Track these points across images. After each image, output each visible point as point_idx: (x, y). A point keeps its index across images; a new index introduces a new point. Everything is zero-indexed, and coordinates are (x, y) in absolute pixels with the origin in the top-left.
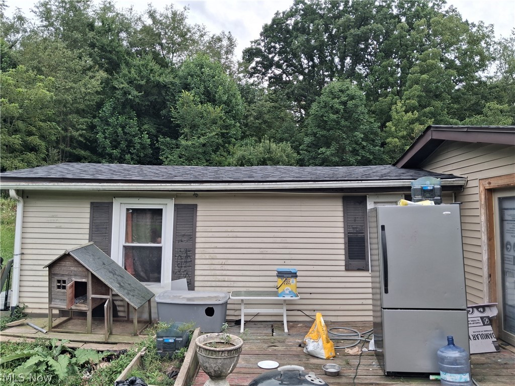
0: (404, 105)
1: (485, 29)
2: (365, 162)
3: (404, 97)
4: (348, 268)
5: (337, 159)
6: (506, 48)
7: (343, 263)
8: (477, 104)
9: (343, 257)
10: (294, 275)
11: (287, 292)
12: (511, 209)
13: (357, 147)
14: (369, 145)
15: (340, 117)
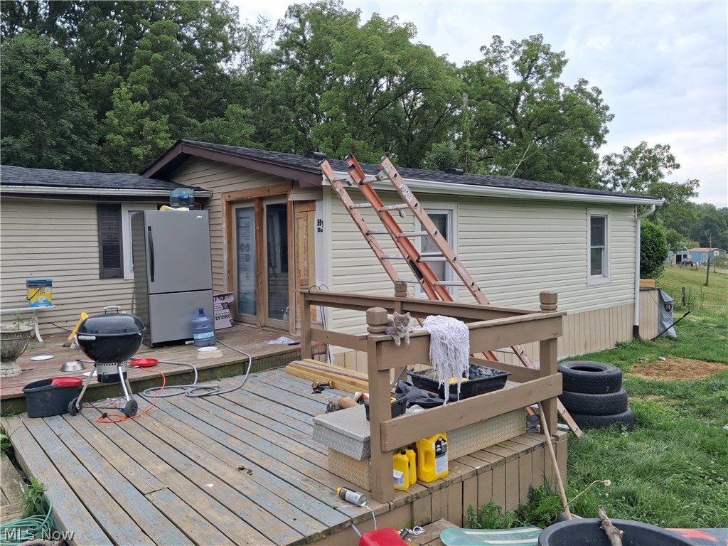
0: (131, 90)
1: (229, 11)
2: (75, 165)
3: (129, 79)
4: (102, 277)
5: (33, 157)
6: (251, 37)
7: (98, 272)
8: (218, 101)
9: (97, 266)
10: (49, 284)
11: (42, 302)
12: (245, 218)
13: (64, 142)
14: (81, 140)
15: (36, 93)
